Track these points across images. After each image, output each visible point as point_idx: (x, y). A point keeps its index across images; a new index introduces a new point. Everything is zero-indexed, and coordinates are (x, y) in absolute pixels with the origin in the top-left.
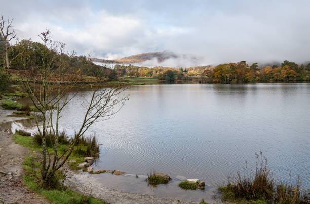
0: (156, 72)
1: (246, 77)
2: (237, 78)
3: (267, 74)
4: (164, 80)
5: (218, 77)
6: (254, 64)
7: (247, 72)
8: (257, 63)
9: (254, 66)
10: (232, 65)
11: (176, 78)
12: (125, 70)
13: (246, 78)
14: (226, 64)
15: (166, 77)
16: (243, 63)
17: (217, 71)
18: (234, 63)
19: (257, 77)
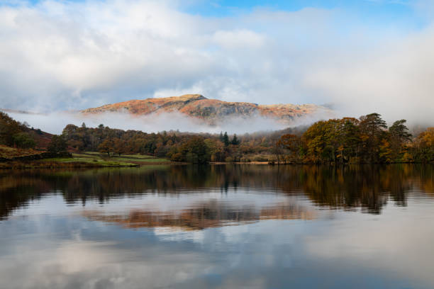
0: (165, 143)
1: (380, 152)
2: (360, 155)
3: (429, 147)
4: (183, 161)
5: (315, 153)
6: (398, 122)
7: (384, 141)
8: (404, 121)
9: (399, 127)
10: (348, 123)
11: (212, 158)
12: (88, 138)
13: (381, 155)
14: (334, 121)
15: (189, 155)
16: (373, 119)
17: (313, 137)
18: (354, 119)
19: (406, 155)
